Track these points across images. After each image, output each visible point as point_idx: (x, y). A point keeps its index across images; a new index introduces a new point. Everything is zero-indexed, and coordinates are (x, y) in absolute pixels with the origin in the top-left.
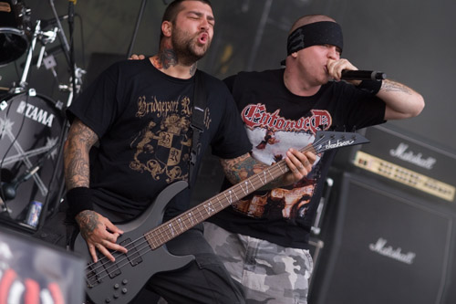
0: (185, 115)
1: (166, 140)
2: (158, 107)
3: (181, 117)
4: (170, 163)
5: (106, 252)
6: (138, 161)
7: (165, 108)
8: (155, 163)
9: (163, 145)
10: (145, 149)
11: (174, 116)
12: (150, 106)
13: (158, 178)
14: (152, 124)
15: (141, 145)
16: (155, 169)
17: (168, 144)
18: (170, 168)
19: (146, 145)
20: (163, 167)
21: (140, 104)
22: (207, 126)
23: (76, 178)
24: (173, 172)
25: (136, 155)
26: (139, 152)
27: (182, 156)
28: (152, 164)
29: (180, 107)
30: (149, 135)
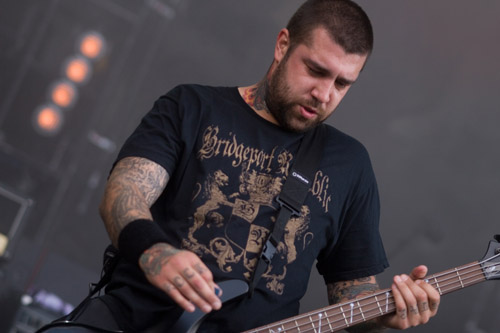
0: (281, 176)
2: (236, 150)
3: (275, 176)
4: (251, 248)
6: (195, 241)
7: (248, 156)
8: (224, 244)
9: (241, 215)
10: (208, 219)
11: (262, 177)
12: (223, 146)
13: (229, 269)
14: (221, 176)
16: (225, 254)
18: (251, 256)
19: (211, 212)
20: (238, 252)
21: (207, 137)
25: (193, 230)
26: (197, 225)
28: (218, 245)
30: (217, 197)
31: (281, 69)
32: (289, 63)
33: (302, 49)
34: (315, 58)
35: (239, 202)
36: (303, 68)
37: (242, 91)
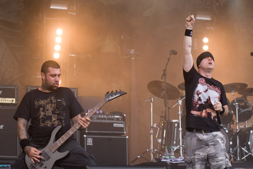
1: (49, 113)
2: (42, 102)
3: (52, 104)
4: (54, 120)
5: (36, 159)
6: (42, 123)
7: (45, 102)
8: (48, 122)
9: (48, 115)
10: (43, 118)
11: (49, 104)
12: (39, 103)
13: (51, 126)
14: (41, 109)
15: (41, 117)
16: (49, 124)
17: (51, 114)
18: (54, 121)
20: (51, 122)
21: (35, 103)
22: (65, 105)
23: (21, 137)
24: (56, 123)
25: (41, 121)
27: (58, 117)
29: (51, 100)
30: (42, 113)
31: (46, 80)
32: (47, 78)
33: (48, 74)
34: (52, 73)
35: (47, 112)
36: (51, 77)
37: (39, 89)
